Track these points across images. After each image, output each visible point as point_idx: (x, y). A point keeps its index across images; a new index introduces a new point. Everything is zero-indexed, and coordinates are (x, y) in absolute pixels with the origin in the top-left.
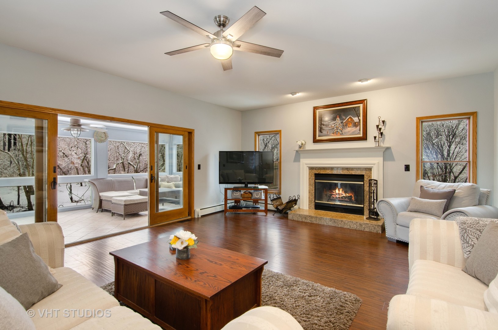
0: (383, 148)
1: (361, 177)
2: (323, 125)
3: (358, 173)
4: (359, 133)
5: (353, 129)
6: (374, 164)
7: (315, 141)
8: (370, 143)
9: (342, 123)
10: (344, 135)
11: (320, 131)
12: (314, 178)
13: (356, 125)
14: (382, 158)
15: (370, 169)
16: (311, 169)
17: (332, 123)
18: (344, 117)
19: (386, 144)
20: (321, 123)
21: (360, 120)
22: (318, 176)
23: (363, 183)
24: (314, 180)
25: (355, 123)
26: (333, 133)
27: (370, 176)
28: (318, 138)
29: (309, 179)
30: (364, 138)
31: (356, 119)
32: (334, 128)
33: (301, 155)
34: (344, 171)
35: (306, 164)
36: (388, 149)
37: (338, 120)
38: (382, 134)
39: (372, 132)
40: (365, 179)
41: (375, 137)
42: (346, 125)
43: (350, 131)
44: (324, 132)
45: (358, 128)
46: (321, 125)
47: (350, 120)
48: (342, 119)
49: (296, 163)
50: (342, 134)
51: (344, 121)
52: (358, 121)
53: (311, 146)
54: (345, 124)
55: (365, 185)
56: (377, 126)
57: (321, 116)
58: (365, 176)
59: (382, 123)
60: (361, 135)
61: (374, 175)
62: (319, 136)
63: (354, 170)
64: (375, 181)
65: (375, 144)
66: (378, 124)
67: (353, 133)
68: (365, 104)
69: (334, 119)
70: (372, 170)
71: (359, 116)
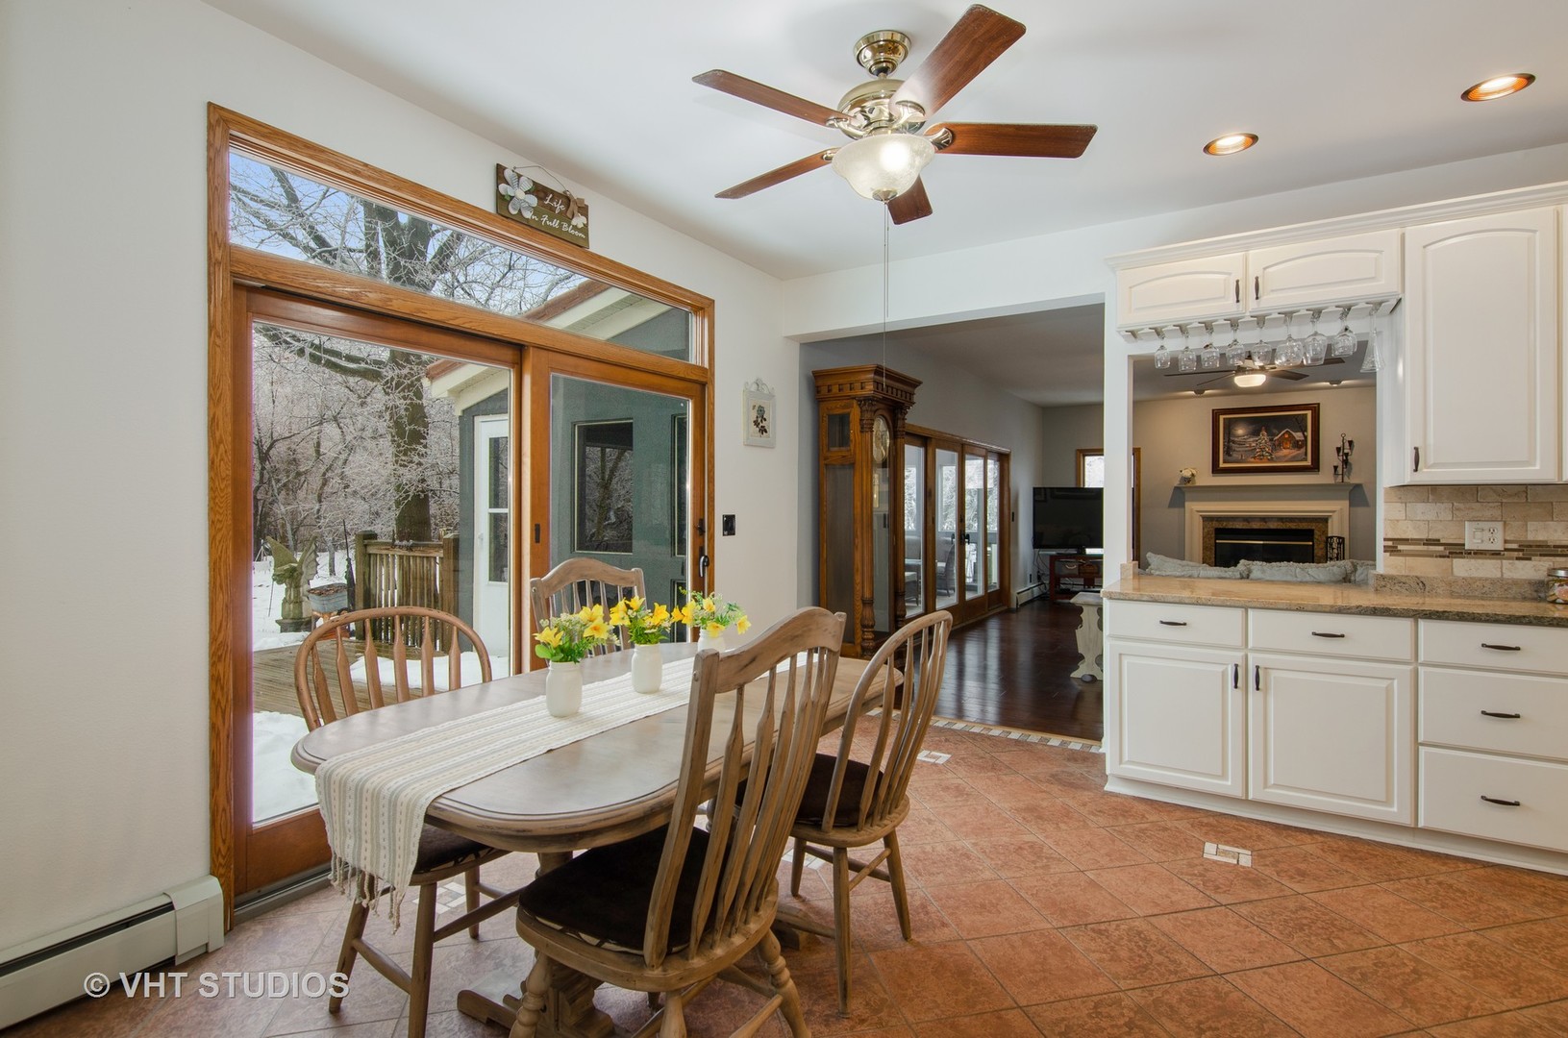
0: (1349, 485)
1: (1308, 534)
2: (1234, 442)
3: (1304, 526)
4: (1306, 460)
5: (1295, 452)
6: (1334, 512)
7: (1216, 470)
8: (1324, 477)
9: (1271, 440)
10: (1275, 462)
11: (1228, 451)
12: (1213, 536)
13: (1299, 445)
14: (1347, 502)
15: (1325, 520)
16: (1206, 519)
17: (1251, 440)
18: (1276, 431)
19: (1354, 480)
20: (1230, 439)
21: (1306, 437)
22: (1220, 532)
23: (1310, 543)
24: (1213, 540)
25: (1298, 441)
26: (1254, 458)
27: (1325, 532)
28: (1222, 465)
29: (1204, 538)
30: (1315, 467)
31: (1298, 436)
32: (1255, 449)
33: (1187, 495)
34: (1275, 524)
35: (1198, 511)
36: (1358, 486)
37: (1264, 436)
38: (1346, 462)
39: (1329, 457)
40: (1316, 537)
41: (1336, 468)
42: (1279, 445)
43: (1286, 455)
44: (1235, 455)
45: (1303, 450)
46: (1229, 442)
47: (1287, 436)
48: (1271, 434)
49: (1176, 511)
50: (1272, 460)
51: (1276, 438)
52: (1303, 439)
53: (1206, 479)
54: (1277, 443)
55: (1316, 547)
56: (1338, 450)
57: (1229, 426)
58: (1316, 531)
59: (1347, 445)
60: (1308, 463)
61: (1334, 529)
62: (1224, 462)
63: (1294, 522)
64: (1339, 538)
65: (1335, 480)
66: (1340, 445)
67: (1293, 459)
68: (1315, 409)
69: (1256, 433)
70: (1330, 521)
71: (1304, 430)
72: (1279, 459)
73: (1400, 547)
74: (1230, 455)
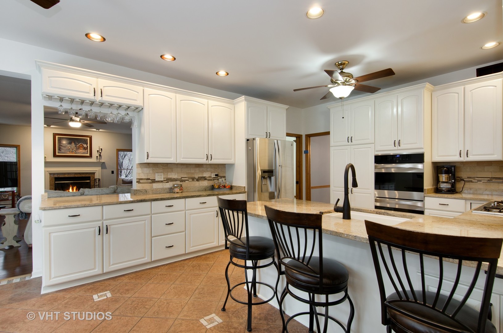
0: (101, 162)
1: (89, 178)
2: (62, 146)
3: (87, 175)
5: (84, 151)
6: (97, 171)
7: (55, 155)
8: (93, 159)
10: (77, 154)
11: (59, 149)
12: (54, 180)
13: (85, 149)
14: (100, 168)
15: (94, 173)
16: (51, 174)
17: (69, 146)
18: (77, 143)
19: (102, 161)
20: (60, 145)
21: (88, 146)
22: (57, 179)
23: (89, 181)
25: (85, 147)
26: (70, 152)
27: (94, 177)
28: (57, 154)
29: (50, 181)
31: (85, 146)
32: (70, 149)
34: (78, 175)
35: (47, 171)
36: (104, 163)
37: (73, 145)
38: (100, 155)
39: (95, 154)
40: (91, 179)
41: (97, 157)
42: (79, 148)
43: (81, 152)
44: (62, 151)
45: (87, 150)
46: (60, 146)
47: (81, 145)
50: (76, 153)
51: (77, 146)
52: (86, 147)
53: (51, 159)
54: (78, 147)
55: (91, 182)
56: (98, 151)
57: (60, 140)
58: (91, 177)
59: (100, 150)
60: (88, 155)
61: (97, 176)
62: (58, 153)
63: (84, 174)
64: (99, 179)
65: (97, 160)
66: (98, 150)
67: (83, 153)
68: (91, 138)
69: (70, 143)
70: (95, 174)
71: (87, 144)
72: (78, 153)
73: (141, 181)
74: (60, 151)
